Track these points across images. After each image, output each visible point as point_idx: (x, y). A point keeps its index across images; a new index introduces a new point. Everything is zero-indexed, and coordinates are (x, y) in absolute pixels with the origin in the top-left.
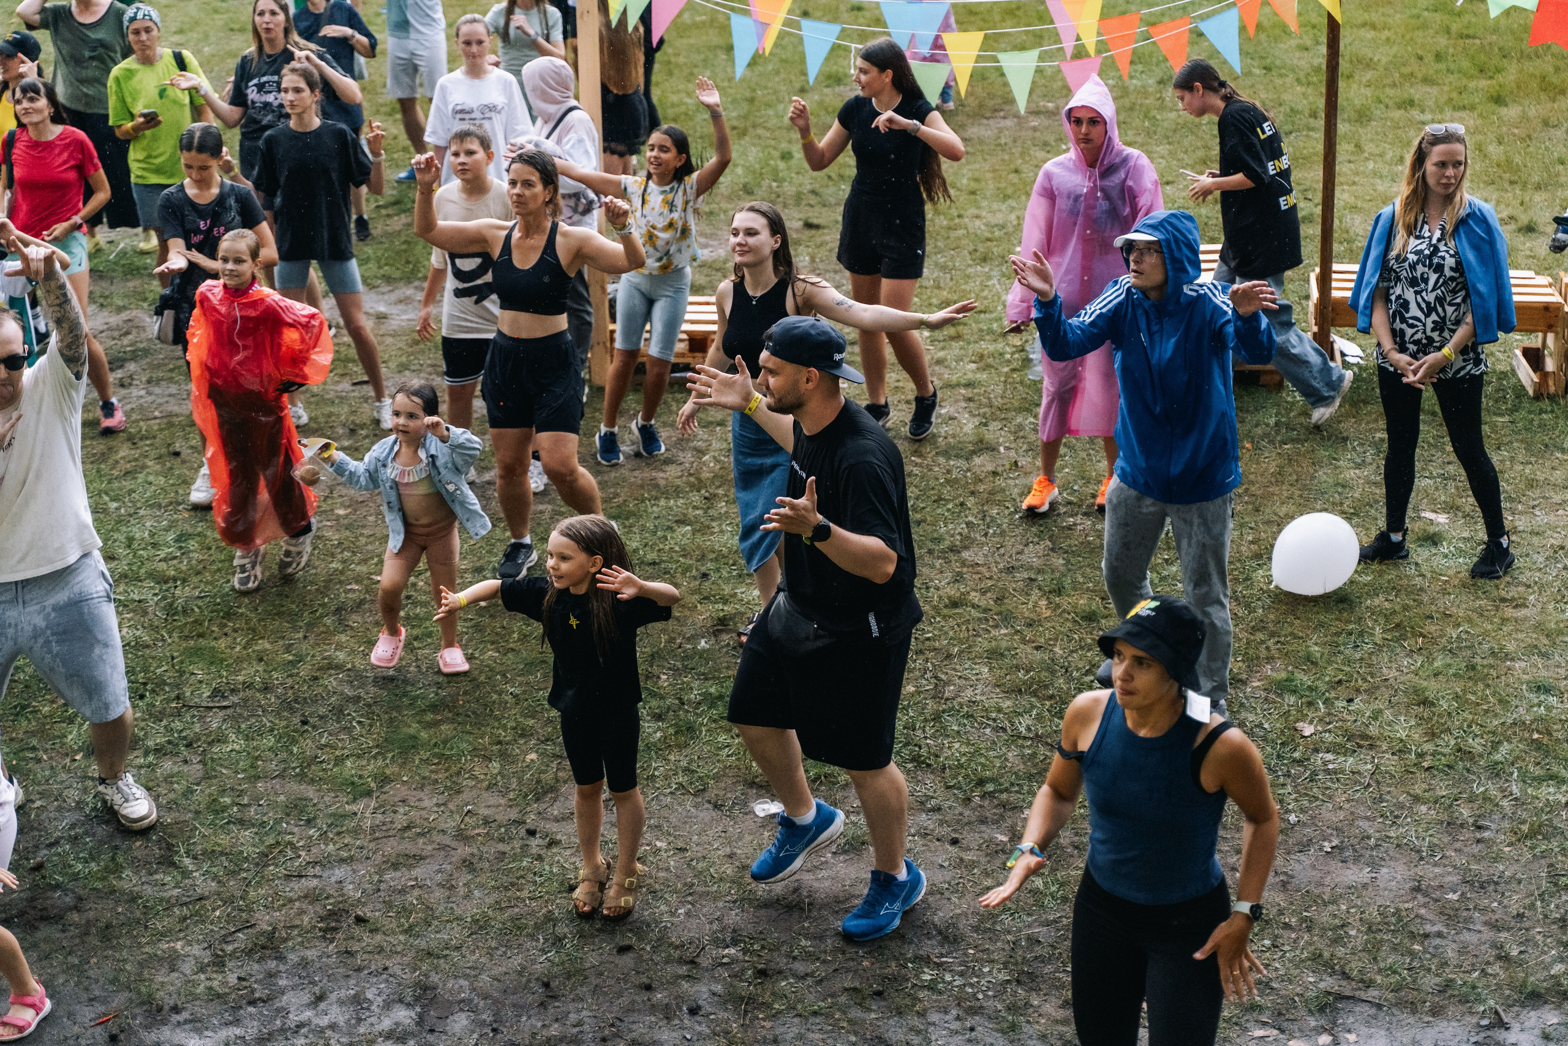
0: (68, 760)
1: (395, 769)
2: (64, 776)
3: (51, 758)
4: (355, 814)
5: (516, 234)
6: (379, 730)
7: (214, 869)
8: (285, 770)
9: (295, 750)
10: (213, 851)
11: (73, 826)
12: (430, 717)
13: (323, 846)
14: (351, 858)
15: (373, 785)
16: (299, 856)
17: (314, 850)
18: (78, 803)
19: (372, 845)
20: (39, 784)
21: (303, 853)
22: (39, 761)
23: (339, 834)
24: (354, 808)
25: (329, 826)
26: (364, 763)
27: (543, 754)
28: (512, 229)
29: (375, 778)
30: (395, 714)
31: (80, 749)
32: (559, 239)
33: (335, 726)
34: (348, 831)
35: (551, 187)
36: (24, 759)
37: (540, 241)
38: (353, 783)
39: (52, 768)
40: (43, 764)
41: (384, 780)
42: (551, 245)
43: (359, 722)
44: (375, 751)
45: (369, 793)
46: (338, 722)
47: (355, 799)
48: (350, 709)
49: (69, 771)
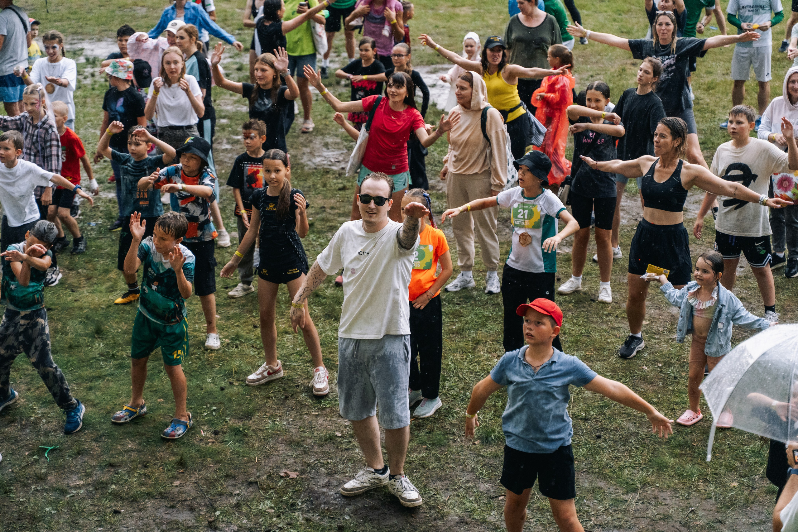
0: (471, 443)
1: (653, 478)
2: (467, 452)
3: (462, 441)
4: (626, 501)
5: (658, 166)
6: (647, 454)
7: (542, 519)
8: (590, 469)
9: (597, 458)
10: (543, 509)
11: (468, 481)
12: (678, 451)
13: (605, 517)
14: (620, 526)
15: (639, 486)
16: (591, 520)
17: (600, 518)
18: (473, 468)
19: (633, 521)
20: (453, 455)
21: (593, 519)
22: (455, 441)
23: (615, 511)
24: (625, 497)
25: (610, 505)
26: (635, 472)
27: (741, 484)
28: (657, 161)
29: (640, 483)
30: (657, 446)
31: (478, 438)
32: (683, 170)
33: (621, 447)
34: (621, 510)
35: (679, 140)
36: (447, 439)
37: (672, 169)
38: (627, 483)
39: (462, 446)
40: (457, 444)
41: (645, 484)
42: (677, 172)
43: (636, 448)
44: (643, 466)
45: (635, 490)
46: (624, 446)
47: (627, 492)
48: (632, 440)
49: (470, 450)
